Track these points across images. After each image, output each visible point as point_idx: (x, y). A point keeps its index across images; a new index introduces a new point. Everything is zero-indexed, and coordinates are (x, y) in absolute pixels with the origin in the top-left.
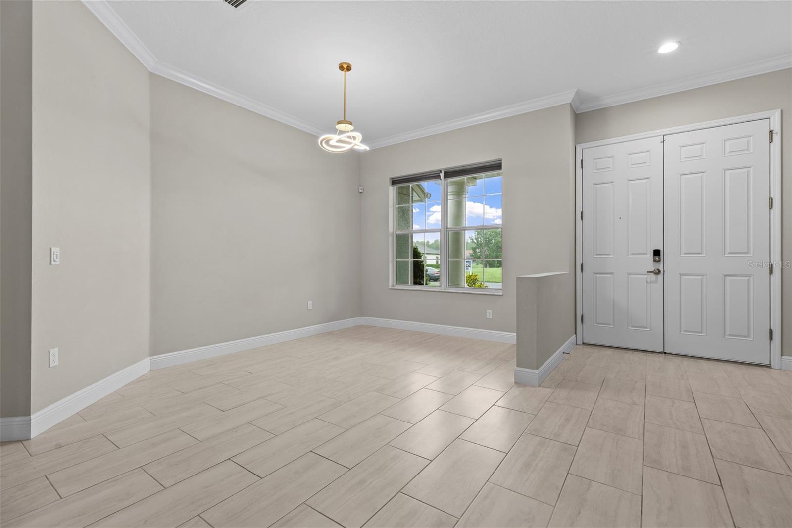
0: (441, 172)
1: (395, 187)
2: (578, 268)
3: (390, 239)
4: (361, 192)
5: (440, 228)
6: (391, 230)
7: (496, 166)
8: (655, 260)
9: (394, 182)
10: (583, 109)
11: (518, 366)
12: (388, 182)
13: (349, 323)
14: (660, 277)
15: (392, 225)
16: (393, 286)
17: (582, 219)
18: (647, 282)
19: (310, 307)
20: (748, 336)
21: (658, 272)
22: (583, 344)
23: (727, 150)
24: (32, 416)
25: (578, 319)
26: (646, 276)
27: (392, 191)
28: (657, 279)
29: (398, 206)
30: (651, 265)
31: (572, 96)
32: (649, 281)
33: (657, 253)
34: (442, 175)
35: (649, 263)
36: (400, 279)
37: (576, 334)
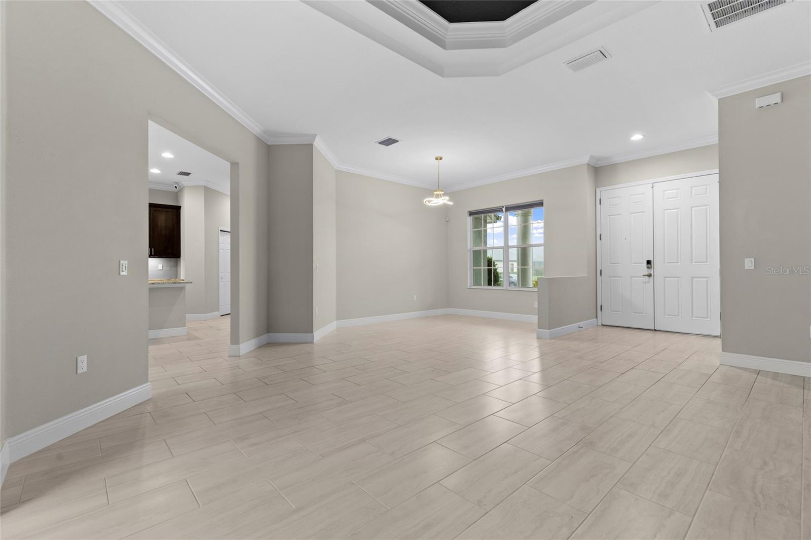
0: (503, 207)
1: (472, 218)
2: (598, 272)
3: (468, 254)
4: (447, 221)
5: (503, 245)
6: (469, 247)
7: (540, 204)
8: (648, 268)
9: (471, 214)
10: (599, 164)
11: (539, 328)
12: (467, 214)
13: (440, 311)
14: (652, 278)
15: (469, 244)
16: (470, 286)
17: (600, 239)
18: (643, 282)
19: (415, 300)
20: (707, 318)
21: (650, 276)
22: (602, 325)
23: (693, 194)
24: (314, 333)
25: (597, 309)
26: (642, 278)
27: (470, 220)
28: (649, 280)
29: (474, 230)
30: (646, 271)
31: (588, 159)
32: (644, 281)
33: (649, 262)
34: (504, 209)
35: (644, 269)
36: (477, 282)
37: (597, 318)
